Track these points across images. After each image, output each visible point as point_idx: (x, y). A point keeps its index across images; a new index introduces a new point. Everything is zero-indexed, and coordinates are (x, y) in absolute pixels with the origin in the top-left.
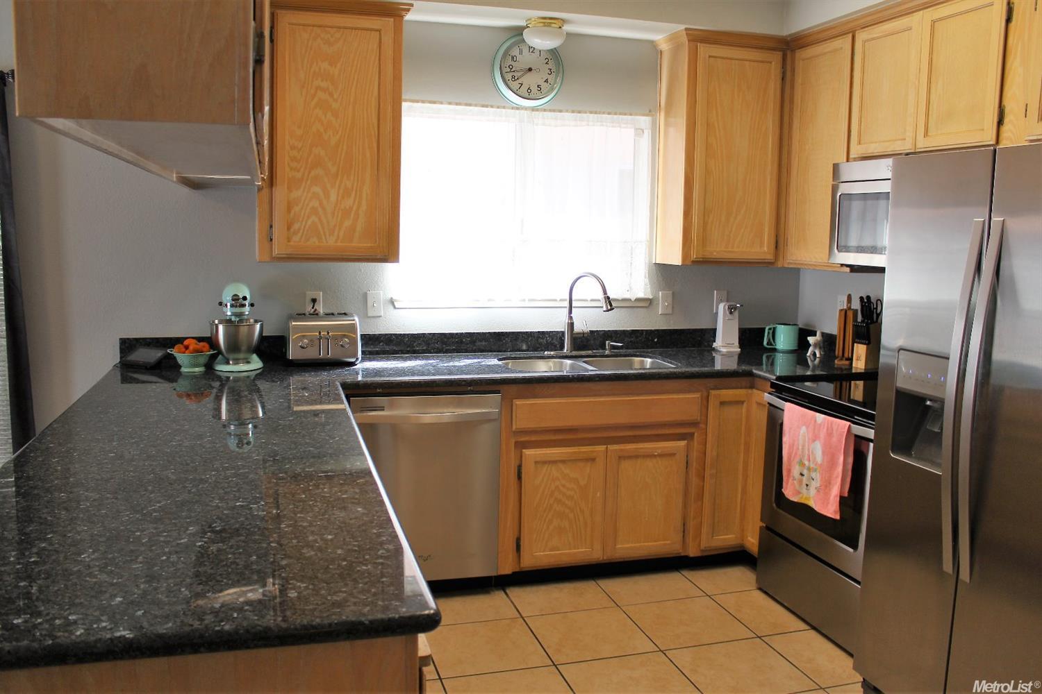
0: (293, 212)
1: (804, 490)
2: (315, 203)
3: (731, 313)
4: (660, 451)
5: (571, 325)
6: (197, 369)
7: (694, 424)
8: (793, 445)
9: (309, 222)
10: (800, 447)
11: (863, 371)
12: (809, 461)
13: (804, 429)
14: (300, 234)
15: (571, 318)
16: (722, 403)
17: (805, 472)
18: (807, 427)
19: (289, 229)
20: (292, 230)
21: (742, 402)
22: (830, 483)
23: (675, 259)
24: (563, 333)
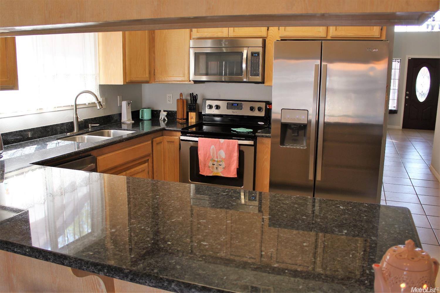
1: (215, 170)
4: (141, 170)
7: (148, 155)
8: (207, 154)
10: (211, 154)
12: (218, 158)
13: (213, 147)
15: (76, 114)
16: (157, 144)
17: (215, 163)
18: (215, 145)
21: (161, 142)
22: (230, 165)
23: (119, 81)
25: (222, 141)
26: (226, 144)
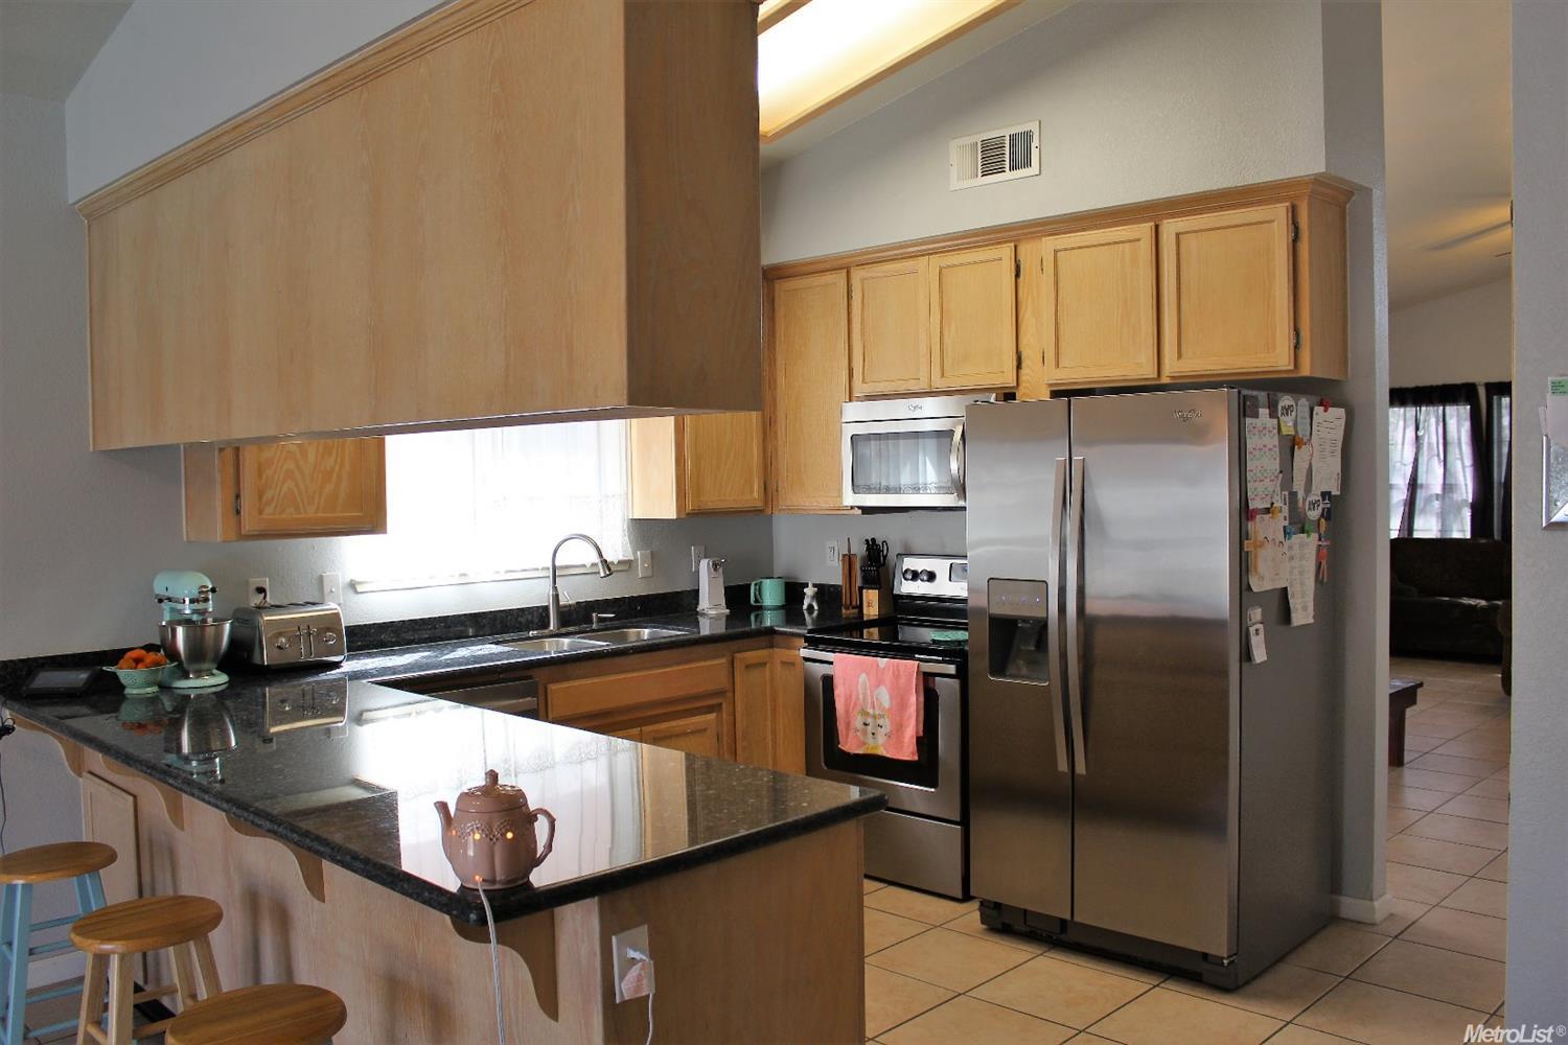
0: (264, 476)
1: (870, 740)
2: (291, 465)
3: (715, 569)
4: (692, 727)
5: (556, 598)
6: (149, 690)
7: (721, 693)
8: (851, 696)
9: (285, 489)
10: (861, 697)
11: (876, 617)
12: (874, 708)
13: (863, 677)
14: (273, 505)
15: (555, 588)
16: (748, 667)
17: (869, 721)
18: (867, 674)
19: (260, 498)
20: (264, 499)
21: (765, 664)
22: (902, 726)
23: (667, 510)
24: (546, 608)
25: (883, 662)
26: (891, 673)
